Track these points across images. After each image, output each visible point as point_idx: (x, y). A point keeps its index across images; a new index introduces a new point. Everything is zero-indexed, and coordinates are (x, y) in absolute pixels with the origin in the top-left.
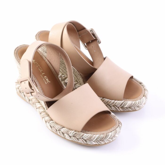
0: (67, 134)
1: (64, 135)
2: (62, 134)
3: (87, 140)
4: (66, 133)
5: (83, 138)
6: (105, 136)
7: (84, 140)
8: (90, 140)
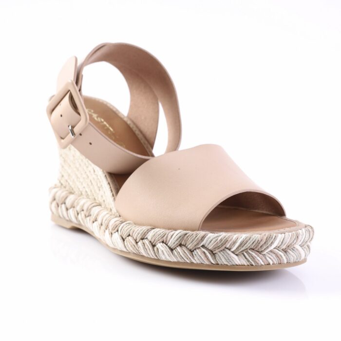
0: (163, 242)
1: (154, 250)
2: (151, 248)
3: (217, 251)
4: (161, 240)
5: (206, 246)
6: (265, 238)
7: (207, 249)
8: (224, 250)
